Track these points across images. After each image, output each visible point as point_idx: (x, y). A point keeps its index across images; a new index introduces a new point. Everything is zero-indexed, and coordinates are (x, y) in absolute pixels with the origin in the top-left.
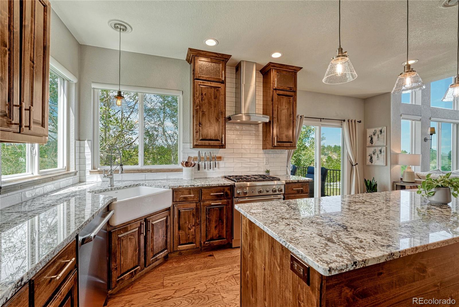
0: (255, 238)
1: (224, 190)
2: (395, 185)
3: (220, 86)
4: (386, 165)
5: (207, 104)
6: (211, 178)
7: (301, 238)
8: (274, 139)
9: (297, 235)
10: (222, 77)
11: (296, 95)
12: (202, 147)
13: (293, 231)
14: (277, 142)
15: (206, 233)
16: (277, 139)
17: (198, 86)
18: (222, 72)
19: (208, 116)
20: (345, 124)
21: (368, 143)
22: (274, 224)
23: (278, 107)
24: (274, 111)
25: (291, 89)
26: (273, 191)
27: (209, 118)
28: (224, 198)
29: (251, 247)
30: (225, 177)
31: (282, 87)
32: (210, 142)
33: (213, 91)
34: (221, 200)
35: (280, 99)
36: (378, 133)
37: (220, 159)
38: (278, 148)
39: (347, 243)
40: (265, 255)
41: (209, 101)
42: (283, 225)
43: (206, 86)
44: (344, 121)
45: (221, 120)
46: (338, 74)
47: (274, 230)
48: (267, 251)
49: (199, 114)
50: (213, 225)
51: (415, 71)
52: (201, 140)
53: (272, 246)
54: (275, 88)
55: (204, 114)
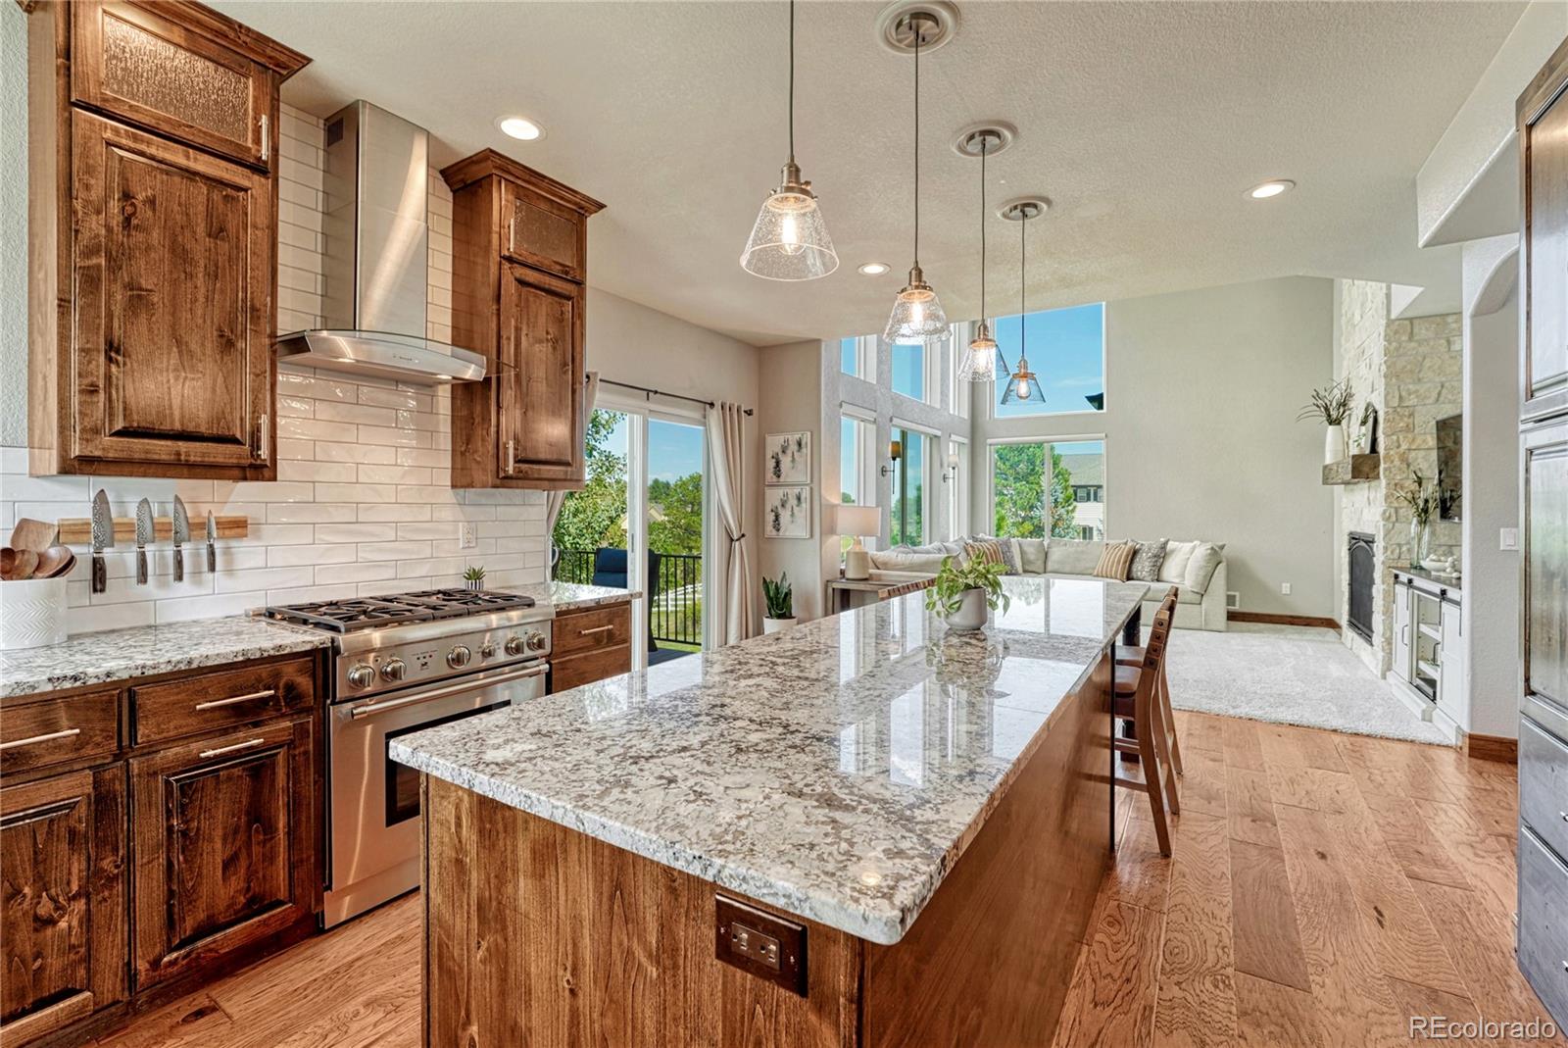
0: (516, 872)
1: (277, 675)
2: (830, 591)
3: (246, 183)
4: (812, 536)
5: (160, 253)
6: (185, 624)
7: (744, 823)
8: (506, 449)
9: (726, 815)
10: (257, 141)
11: (582, 295)
12: (127, 468)
13: (700, 802)
14: (516, 462)
15: (170, 908)
16: (516, 449)
17: (101, 148)
18: (257, 119)
19: (167, 317)
20: (714, 416)
21: (770, 476)
22: (616, 792)
23: (518, 329)
24: (504, 342)
25: (567, 273)
26: (507, 649)
27: (173, 327)
28: (274, 714)
29: (494, 915)
30: (271, 614)
31: (536, 258)
32: (182, 446)
33: (202, 199)
34: (256, 725)
35: (527, 300)
36: (793, 447)
37: (239, 530)
38: (520, 482)
39: (880, 797)
40: (574, 931)
41: (174, 242)
42: (652, 787)
43: (152, 158)
44: (712, 405)
45: (251, 346)
46: (787, 247)
47: (630, 819)
48: (585, 913)
49: (109, 295)
50: (214, 852)
51: (931, 289)
52: (119, 434)
53: (618, 886)
54: (507, 254)
55: (138, 299)
